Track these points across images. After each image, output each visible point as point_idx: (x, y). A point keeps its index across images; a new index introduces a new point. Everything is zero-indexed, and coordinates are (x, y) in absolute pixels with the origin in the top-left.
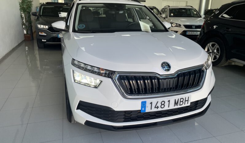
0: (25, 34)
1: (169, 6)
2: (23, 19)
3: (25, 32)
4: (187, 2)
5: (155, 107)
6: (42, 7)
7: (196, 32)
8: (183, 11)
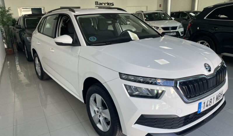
0: (6, 49)
1: (143, 12)
2: (3, 33)
3: (6, 46)
4: (147, 7)
5: (206, 106)
6: (25, 19)
7: (172, 33)
8: (156, 15)
